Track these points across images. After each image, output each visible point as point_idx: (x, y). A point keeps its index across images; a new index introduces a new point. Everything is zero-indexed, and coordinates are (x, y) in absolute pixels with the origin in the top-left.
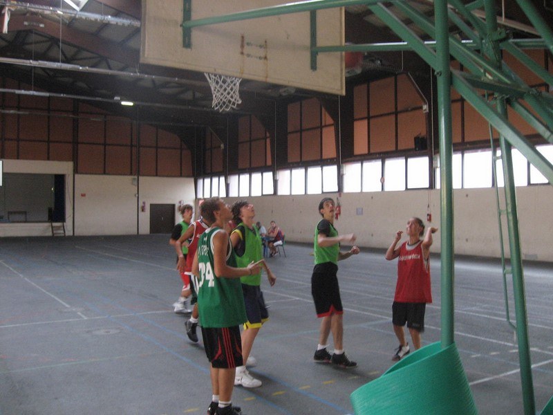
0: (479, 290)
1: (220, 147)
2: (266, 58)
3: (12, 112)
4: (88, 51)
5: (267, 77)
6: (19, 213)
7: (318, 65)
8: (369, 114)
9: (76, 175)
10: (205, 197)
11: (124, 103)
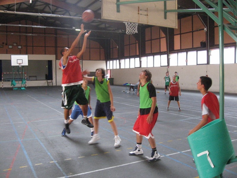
0: (229, 107)
1: (116, 47)
2: (147, 15)
3: (30, 35)
4: (61, 8)
5: (148, 23)
6: (34, 76)
7: (167, 17)
8: (180, 32)
9: (57, 61)
10: (110, 69)
11: (77, 30)
